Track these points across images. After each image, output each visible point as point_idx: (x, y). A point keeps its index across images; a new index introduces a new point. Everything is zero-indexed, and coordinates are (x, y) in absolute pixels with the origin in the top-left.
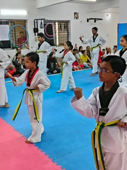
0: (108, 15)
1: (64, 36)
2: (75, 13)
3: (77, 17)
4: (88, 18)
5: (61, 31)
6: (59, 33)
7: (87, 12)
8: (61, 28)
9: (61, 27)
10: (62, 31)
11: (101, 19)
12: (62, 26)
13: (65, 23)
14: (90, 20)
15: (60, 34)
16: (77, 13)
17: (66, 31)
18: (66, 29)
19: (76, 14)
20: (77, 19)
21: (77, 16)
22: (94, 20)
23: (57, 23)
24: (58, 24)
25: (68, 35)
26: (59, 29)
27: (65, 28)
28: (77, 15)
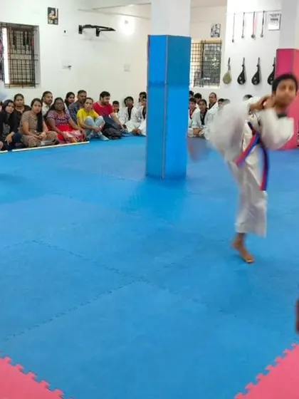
0: (126, 22)
1: (23, 62)
2: (50, 10)
3: (54, 20)
4: (81, 24)
5: (16, 48)
6: (10, 54)
7: (79, 10)
8: (14, 43)
9: (15, 39)
10: (19, 51)
11: (112, 30)
12: (18, 37)
13: (26, 33)
14: (85, 30)
15: (12, 56)
16: (54, 9)
17: (27, 52)
18: (27, 46)
19: (53, 12)
20: (54, 23)
21: (53, 17)
22: (95, 29)
23: (5, 31)
24: (9, 34)
25: (33, 60)
26: (10, 44)
27: (24, 44)
28: (55, 15)
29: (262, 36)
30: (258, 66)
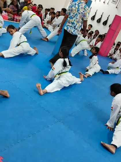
29: (108, 4)
30: (102, 16)
